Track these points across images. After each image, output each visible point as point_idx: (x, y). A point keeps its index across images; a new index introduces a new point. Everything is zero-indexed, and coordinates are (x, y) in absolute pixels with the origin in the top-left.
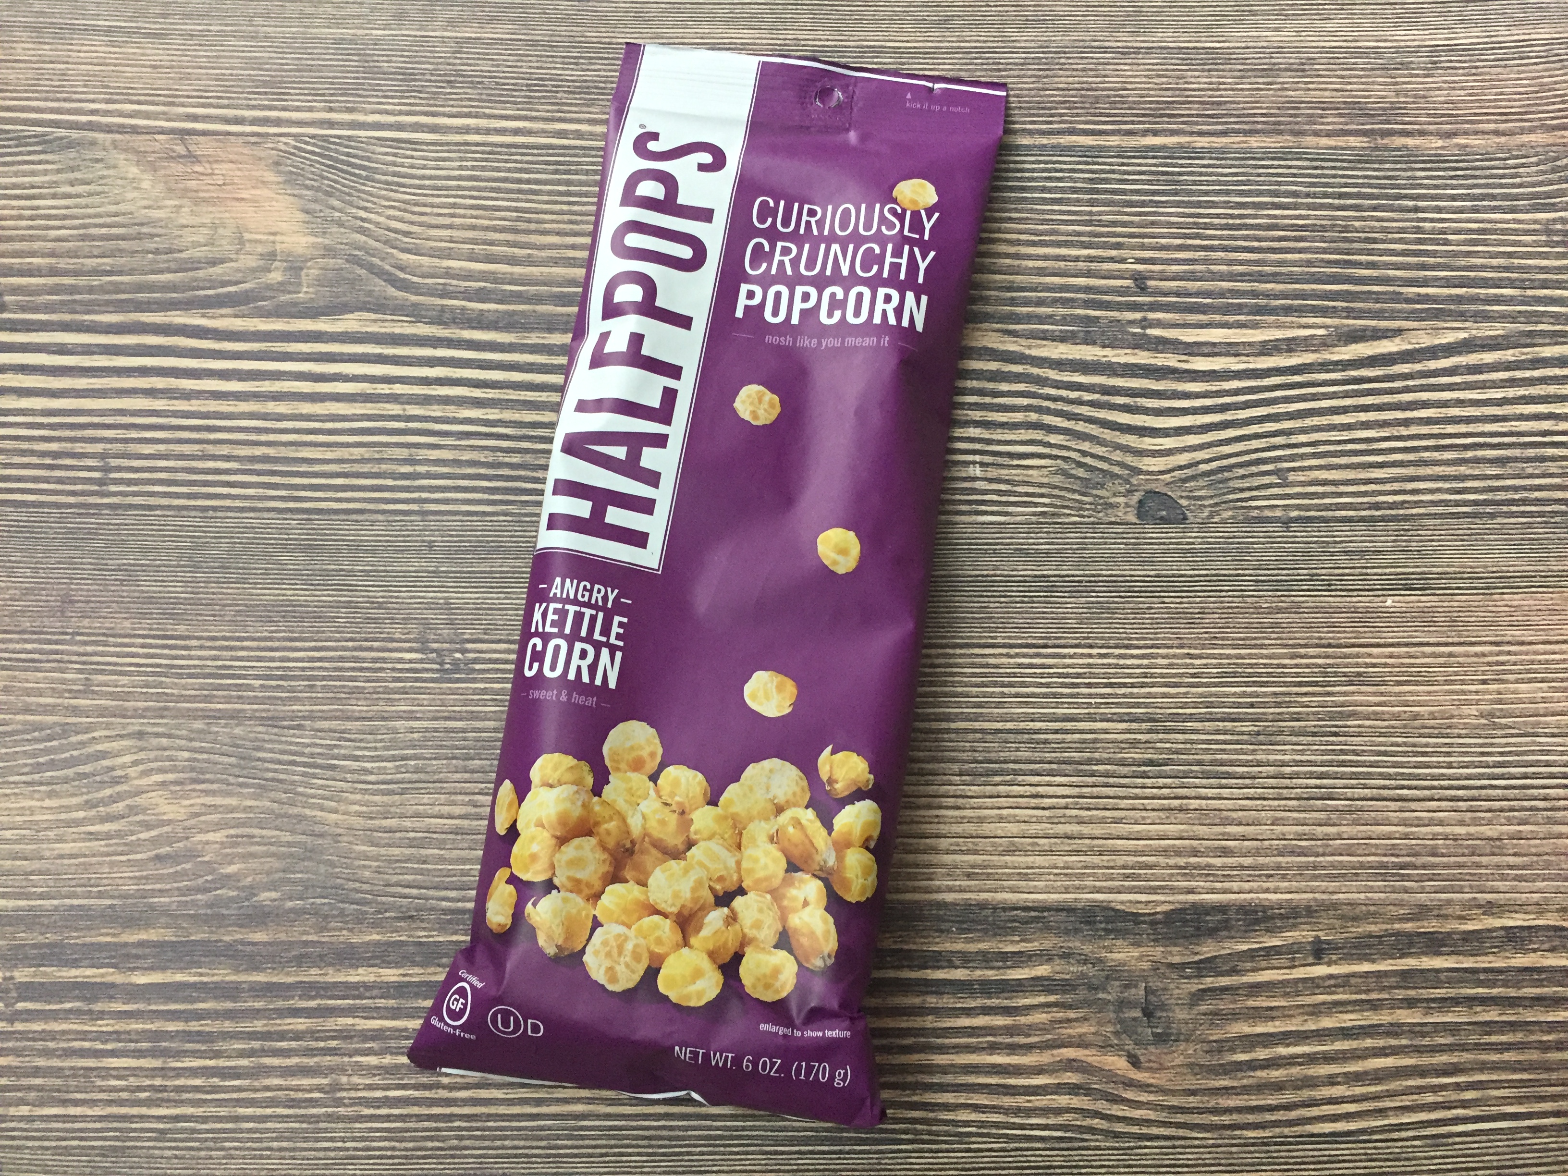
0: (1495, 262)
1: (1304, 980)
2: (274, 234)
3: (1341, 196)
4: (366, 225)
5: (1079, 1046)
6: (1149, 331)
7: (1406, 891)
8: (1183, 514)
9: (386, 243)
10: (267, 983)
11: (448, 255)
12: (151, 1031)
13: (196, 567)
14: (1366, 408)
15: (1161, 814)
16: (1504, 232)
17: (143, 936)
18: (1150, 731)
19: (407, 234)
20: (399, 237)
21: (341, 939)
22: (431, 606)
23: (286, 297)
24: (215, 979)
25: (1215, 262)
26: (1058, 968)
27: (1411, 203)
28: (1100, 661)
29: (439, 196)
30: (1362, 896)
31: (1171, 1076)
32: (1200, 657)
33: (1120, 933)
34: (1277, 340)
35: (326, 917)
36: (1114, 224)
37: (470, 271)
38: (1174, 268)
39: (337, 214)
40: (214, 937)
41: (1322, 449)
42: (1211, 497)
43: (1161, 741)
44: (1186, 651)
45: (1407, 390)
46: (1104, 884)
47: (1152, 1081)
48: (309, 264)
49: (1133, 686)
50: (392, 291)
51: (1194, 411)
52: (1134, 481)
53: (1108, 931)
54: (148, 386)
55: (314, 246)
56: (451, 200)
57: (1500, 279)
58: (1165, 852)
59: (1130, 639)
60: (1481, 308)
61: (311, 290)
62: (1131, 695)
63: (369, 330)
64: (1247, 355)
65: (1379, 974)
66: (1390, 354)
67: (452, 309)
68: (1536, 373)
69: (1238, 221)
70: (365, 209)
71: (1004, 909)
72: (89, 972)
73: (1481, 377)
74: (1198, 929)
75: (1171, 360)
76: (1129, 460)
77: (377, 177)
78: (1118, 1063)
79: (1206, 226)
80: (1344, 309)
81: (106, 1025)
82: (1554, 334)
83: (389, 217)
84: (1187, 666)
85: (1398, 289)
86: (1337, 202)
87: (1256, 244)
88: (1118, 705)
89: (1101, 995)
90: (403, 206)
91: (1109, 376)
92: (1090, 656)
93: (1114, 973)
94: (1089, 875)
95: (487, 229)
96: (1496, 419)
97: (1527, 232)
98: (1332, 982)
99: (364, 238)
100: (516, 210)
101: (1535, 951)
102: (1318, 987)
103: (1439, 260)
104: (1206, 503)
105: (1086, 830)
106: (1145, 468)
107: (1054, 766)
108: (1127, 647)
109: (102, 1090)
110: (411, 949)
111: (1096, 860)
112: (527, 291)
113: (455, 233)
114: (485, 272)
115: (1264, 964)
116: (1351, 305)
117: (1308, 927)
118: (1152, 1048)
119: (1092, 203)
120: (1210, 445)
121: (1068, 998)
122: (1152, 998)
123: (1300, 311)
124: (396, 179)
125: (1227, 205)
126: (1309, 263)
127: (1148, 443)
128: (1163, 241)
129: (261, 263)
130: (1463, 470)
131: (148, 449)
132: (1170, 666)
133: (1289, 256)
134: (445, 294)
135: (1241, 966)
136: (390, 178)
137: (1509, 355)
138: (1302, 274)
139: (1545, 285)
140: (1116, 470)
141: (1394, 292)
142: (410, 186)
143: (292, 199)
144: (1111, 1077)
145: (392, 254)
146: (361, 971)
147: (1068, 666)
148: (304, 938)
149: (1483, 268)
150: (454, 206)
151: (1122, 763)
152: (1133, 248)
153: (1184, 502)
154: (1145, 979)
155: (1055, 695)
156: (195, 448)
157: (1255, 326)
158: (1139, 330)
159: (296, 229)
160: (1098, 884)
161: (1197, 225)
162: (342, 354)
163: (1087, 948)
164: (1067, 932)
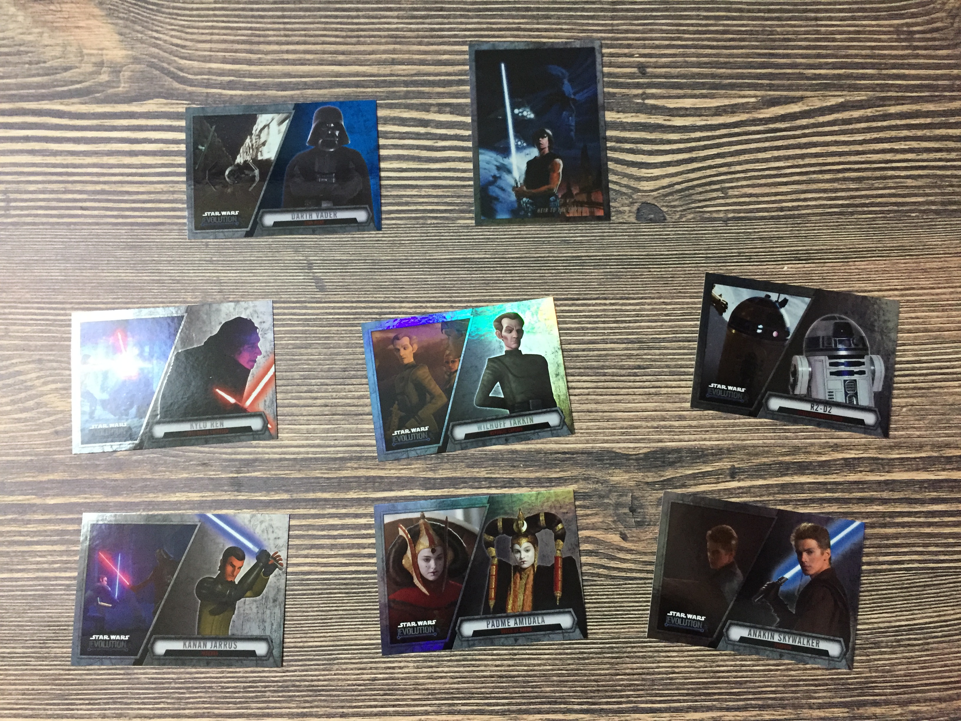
0: (864, 52)
1: (725, 490)
2: (102, 49)
3: (770, 11)
4: (158, 42)
5: (592, 529)
6: (647, 101)
7: (787, 438)
8: (664, 216)
9: (171, 53)
10: (124, 502)
11: (210, 60)
12: (58, 530)
13: (67, 260)
14: (778, 148)
15: (644, 397)
16: (871, 32)
17: (51, 477)
18: (639, 349)
19: (183, 47)
20: (179, 49)
21: (166, 477)
22: (209, 281)
23: (111, 91)
24: (94, 500)
25: (688, 56)
26: (581, 486)
27: (813, 15)
28: (611, 308)
29: (202, 21)
30: (761, 442)
31: (644, 545)
32: (670, 304)
33: (617, 466)
34: (725, 106)
35: (156, 465)
36: (627, 31)
37: (223, 70)
38: (664, 60)
39: (140, 35)
40: (92, 477)
41: (749, 174)
42: (681, 206)
43: (645, 354)
44: (662, 300)
45: (805, 135)
46: (609, 438)
47: (633, 548)
48: (124, 68)
49: (630, 322)
50: (176, 85)
51: (673, 152)
52: (635, 196)
53: (612, 465)
54: (30, 148)
55: (127, 56)
56: (210, 24)
57: (866, 63)
58: (646, 419)
59: (629, 294)
60: (853, 82)
61: (126, 85)
62: (628, 328)
63: (163, 110)
64: (707, 116)
65: (768, 486)
66: (795, 113)
67: (214, 95)
68: (885, 124)
69: (704, 29)
70: (157, 31)
71: (551, 454)
72: (21, 498)
73: (851, 127)
74: (664, 462)
75: (659, 120)
76: (632, 183)
77: (163, 10)
78: (615, 538)
79: (684, 32)
80: (768, 85)
81: (31, 528)
82: (897, 98)
83: (172, 36)
84: (663, 309)
85: (802, 71)
86: (766, 15)
87: (715, 43)
88: (621, 334)
89: (606, 501)
90: (180, 28)
91: (622, 131)
92: (605, 304)
93: (613, 488)
94: (601, 433)
95: (233, 42)
96: (858, 153)
97: (884, 33)
98: (741, 491)
99: (157, 51)
100: (251, 29)
101: (861, 472)
102: (732, 494)
103: (829, 52)
104: (678, 209)
105: (600, 407)
106: (641, 188)
107: (582, 371)
108: (627, 299)
109: (32, 563)
110: (207, 482)
111: (605, 424)
112: (259, 82)
113: (214, 46)
114: (232, 70)
115: (701, 481)
116: (773, 82)
117: (728, 460)
118: (634, 529)
119: (613, 18)
120: (682, 173)
121: (587, 503)
122: (636, 502)
123: (741, 87)
124: (175, 11)
125: (698, 17)
126: (748, 56)
127: (644, 172)
128: (657, 42)
129: (95, 69)
130: (836, 185)
131: (32, 187)
132: (652, 310)
133: (735, 51)
134: (208, 85)
135: (688, 482)
136: (171, 11)
137: (869, 112)
138: (742, 62)
139: (894, 66)
140: (624, 190)
141: (800, 73)
142: (184, 15)
143: (111, 26)
144: (610, 545)
145: (175, 61)
146: (177, 494)
147: (592, 311)
148: (144, 477)
149: (856, 56)
150: (212, 27)
151: (622, 367)
152: (638, 47)
153: (665, 209)
154: (632, 491)
155: (583, 329)
156: (60, 187)
157: (712, 97)
158: (640, 101)
159: (114, 45)
160: (606, 438)
161: (678, 32)
162: (147, 126)
163: (599, 475)
164: (587, 466)
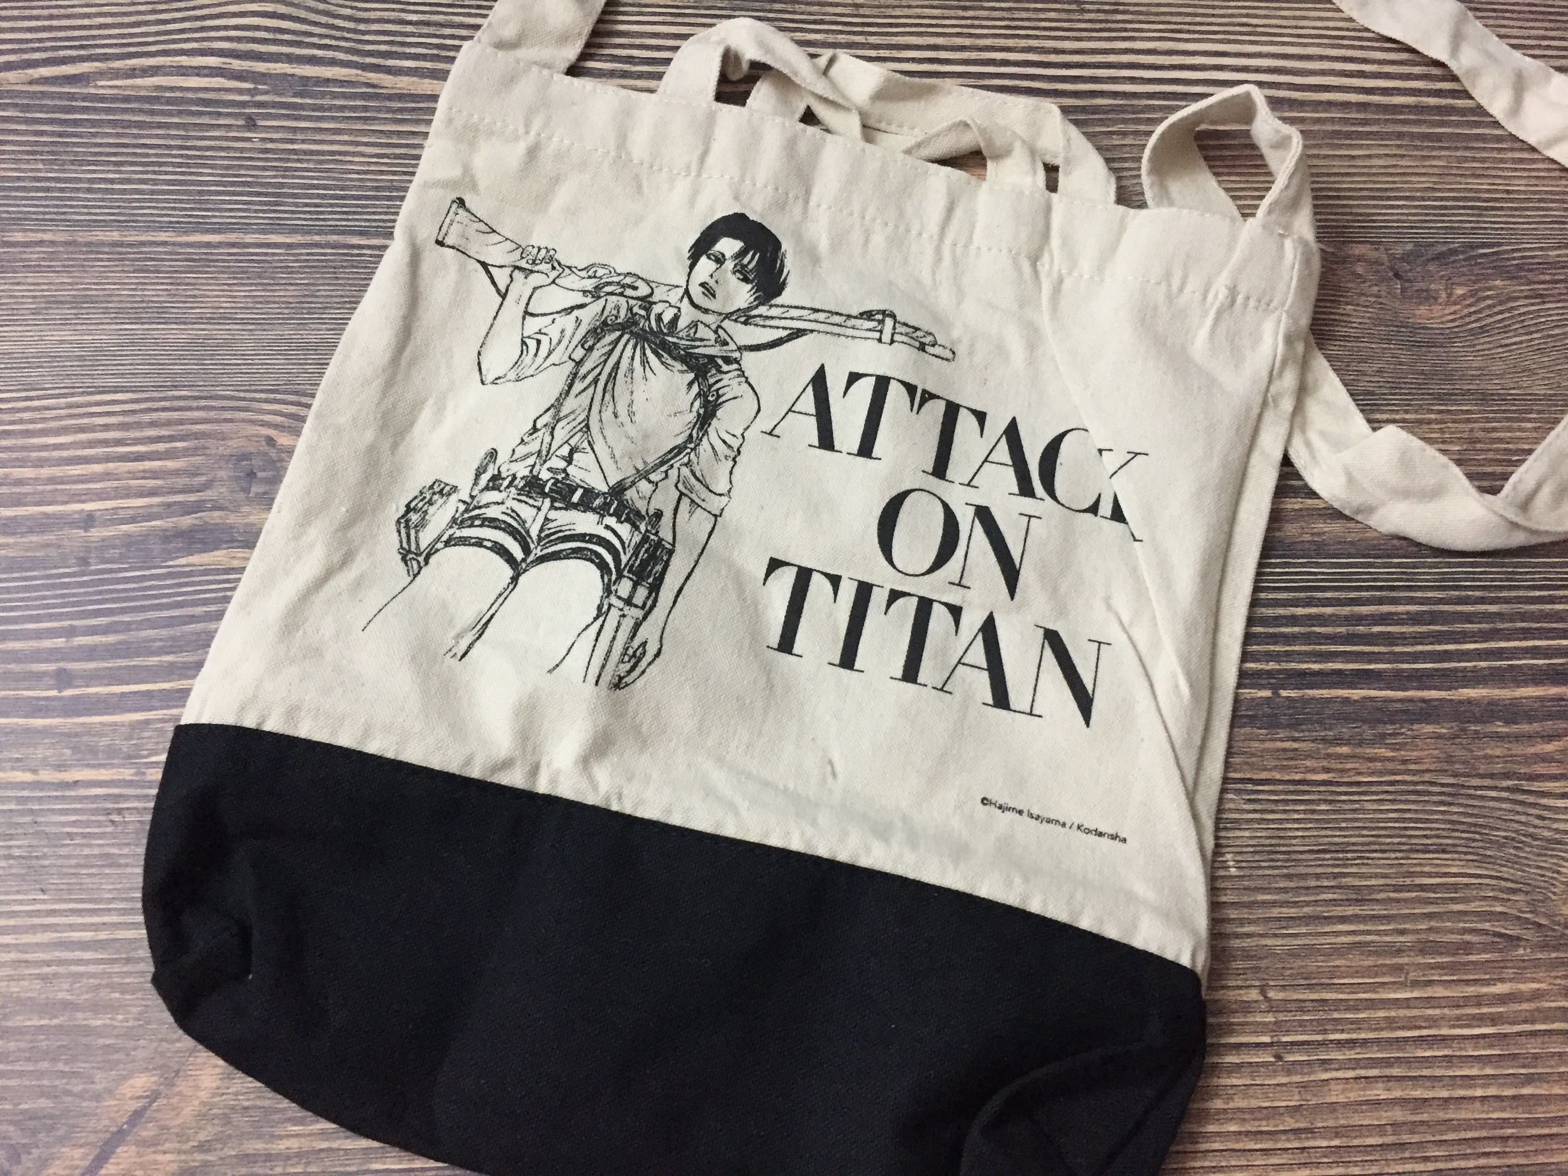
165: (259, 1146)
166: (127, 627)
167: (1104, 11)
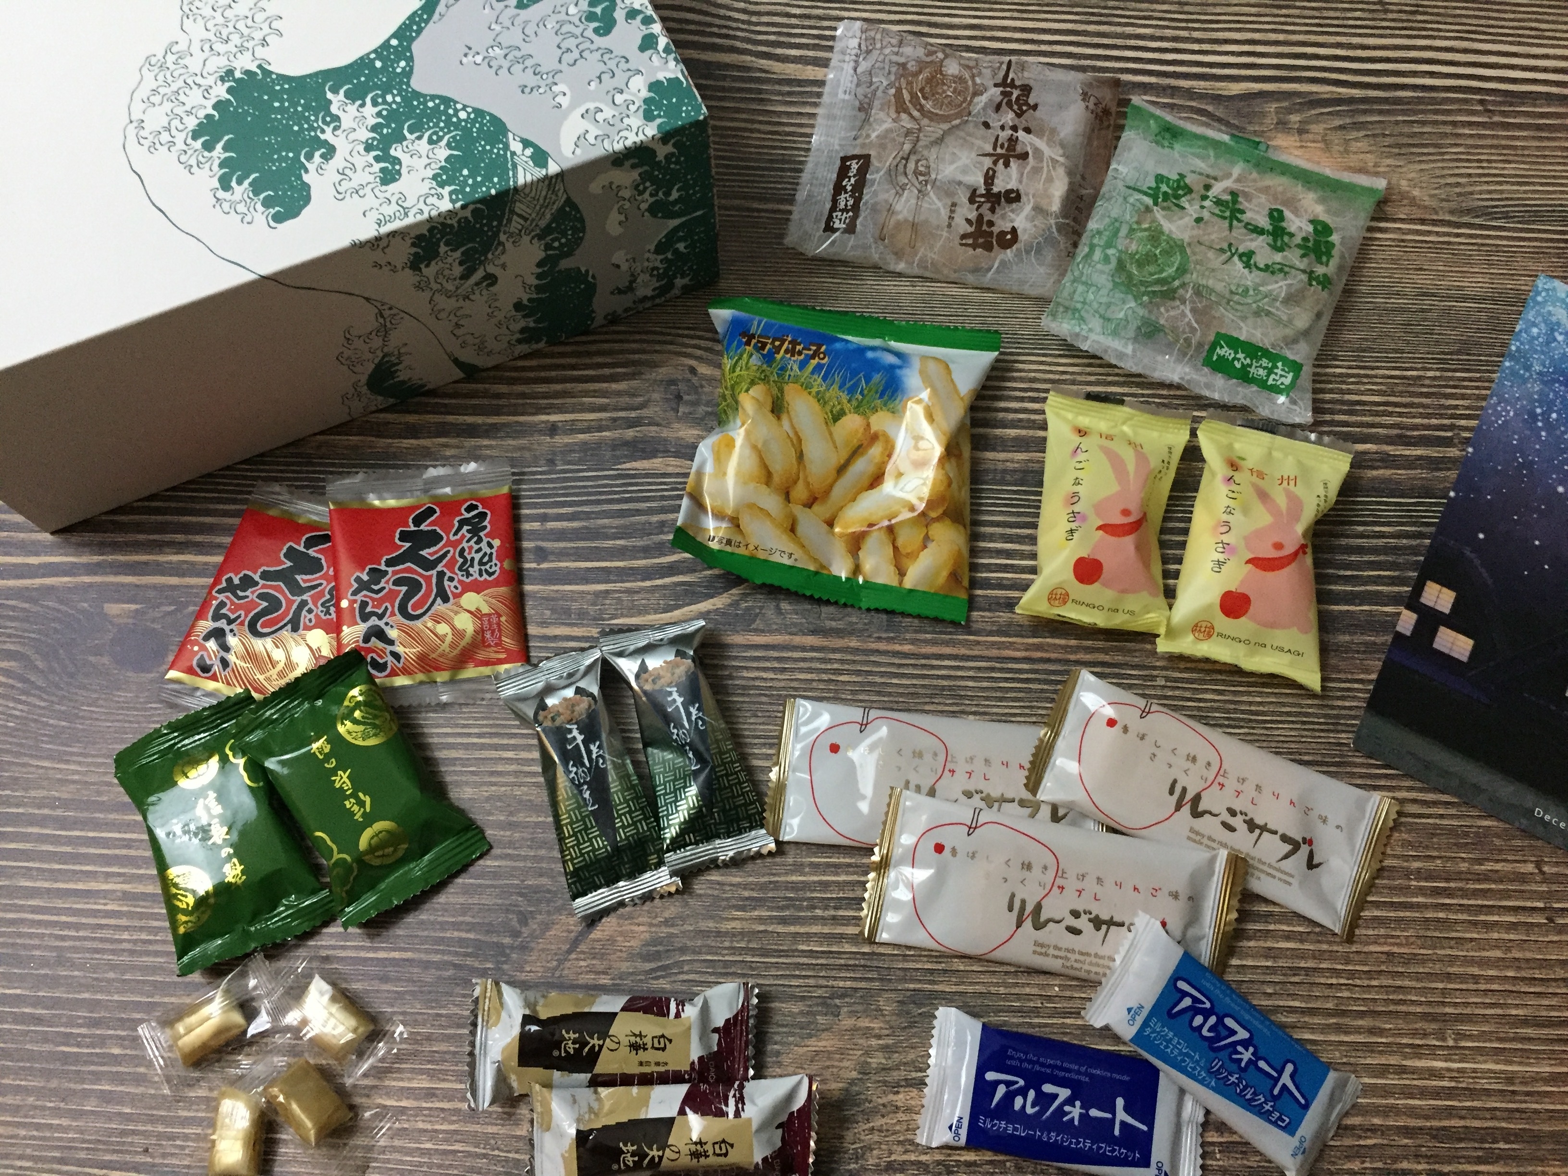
165: (711, 924)
166: (588, 516)
167: (1405, 12)
